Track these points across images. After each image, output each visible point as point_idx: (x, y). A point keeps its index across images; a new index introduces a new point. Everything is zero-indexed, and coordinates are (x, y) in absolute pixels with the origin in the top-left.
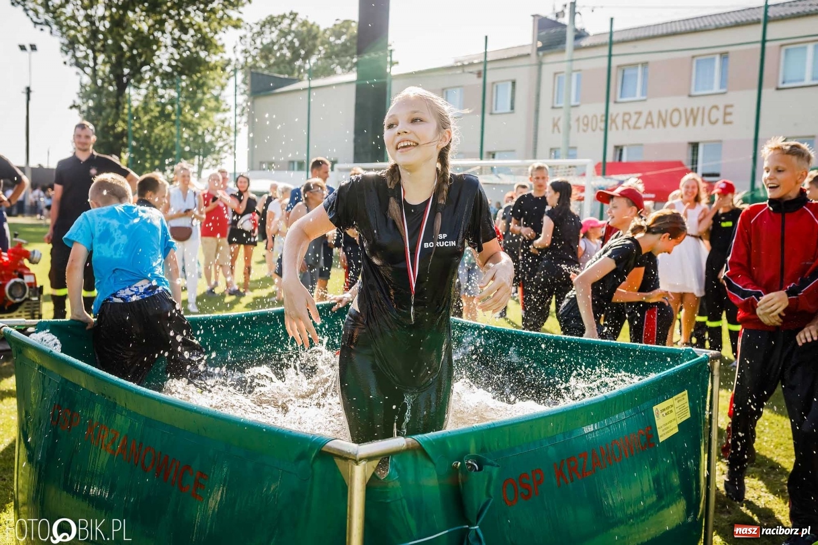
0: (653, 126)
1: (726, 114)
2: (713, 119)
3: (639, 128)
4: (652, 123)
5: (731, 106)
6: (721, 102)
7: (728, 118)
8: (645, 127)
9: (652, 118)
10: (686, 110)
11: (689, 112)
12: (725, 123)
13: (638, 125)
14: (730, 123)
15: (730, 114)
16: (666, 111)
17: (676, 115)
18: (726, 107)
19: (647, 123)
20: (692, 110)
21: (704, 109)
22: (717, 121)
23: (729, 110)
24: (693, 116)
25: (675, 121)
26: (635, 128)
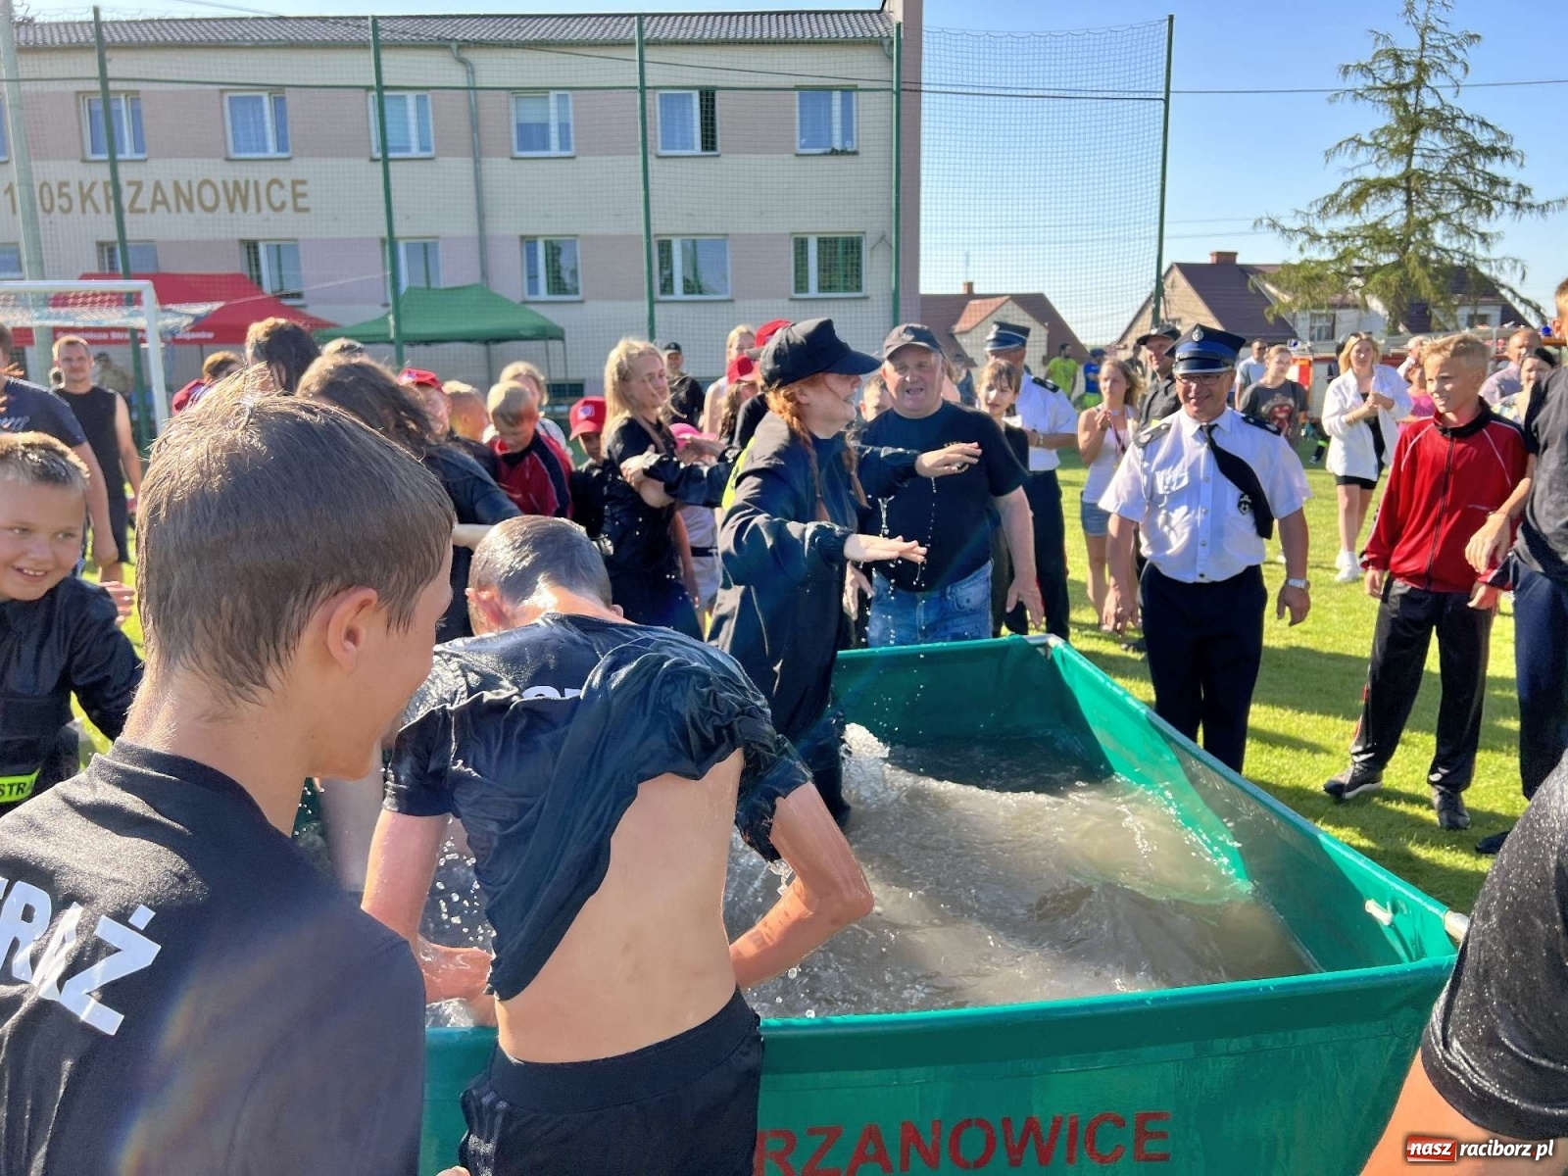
0: (169, 210)
1: (296, 196)
2: (277, 204)
3: (143, 211)
4: (165, 202)
5: (303, 182)
6: (286, 173)
7: (301, 202)
8: (153, 210)
9: (163, 195)
10: (225, 184)
11: (231, 186)
12: (297, 209)
13: (138, 205)
14: (306, 210)
15: (304, 195)
16: (189, 183)
17: (208, 193)
18: (295, 183)
19: (155, 203)
20: (236, 184)
21: (256, 183)
22: (283, 205)
23: (300, 189)
24: (238, 196)
25: (209, 201)
26: (133, 210)
